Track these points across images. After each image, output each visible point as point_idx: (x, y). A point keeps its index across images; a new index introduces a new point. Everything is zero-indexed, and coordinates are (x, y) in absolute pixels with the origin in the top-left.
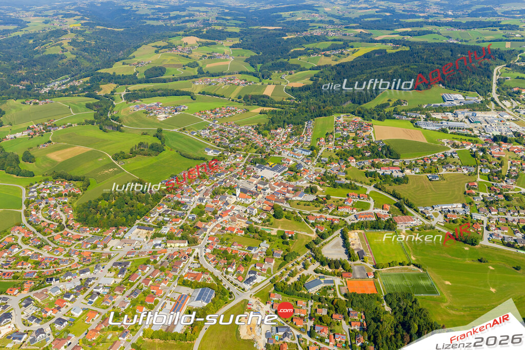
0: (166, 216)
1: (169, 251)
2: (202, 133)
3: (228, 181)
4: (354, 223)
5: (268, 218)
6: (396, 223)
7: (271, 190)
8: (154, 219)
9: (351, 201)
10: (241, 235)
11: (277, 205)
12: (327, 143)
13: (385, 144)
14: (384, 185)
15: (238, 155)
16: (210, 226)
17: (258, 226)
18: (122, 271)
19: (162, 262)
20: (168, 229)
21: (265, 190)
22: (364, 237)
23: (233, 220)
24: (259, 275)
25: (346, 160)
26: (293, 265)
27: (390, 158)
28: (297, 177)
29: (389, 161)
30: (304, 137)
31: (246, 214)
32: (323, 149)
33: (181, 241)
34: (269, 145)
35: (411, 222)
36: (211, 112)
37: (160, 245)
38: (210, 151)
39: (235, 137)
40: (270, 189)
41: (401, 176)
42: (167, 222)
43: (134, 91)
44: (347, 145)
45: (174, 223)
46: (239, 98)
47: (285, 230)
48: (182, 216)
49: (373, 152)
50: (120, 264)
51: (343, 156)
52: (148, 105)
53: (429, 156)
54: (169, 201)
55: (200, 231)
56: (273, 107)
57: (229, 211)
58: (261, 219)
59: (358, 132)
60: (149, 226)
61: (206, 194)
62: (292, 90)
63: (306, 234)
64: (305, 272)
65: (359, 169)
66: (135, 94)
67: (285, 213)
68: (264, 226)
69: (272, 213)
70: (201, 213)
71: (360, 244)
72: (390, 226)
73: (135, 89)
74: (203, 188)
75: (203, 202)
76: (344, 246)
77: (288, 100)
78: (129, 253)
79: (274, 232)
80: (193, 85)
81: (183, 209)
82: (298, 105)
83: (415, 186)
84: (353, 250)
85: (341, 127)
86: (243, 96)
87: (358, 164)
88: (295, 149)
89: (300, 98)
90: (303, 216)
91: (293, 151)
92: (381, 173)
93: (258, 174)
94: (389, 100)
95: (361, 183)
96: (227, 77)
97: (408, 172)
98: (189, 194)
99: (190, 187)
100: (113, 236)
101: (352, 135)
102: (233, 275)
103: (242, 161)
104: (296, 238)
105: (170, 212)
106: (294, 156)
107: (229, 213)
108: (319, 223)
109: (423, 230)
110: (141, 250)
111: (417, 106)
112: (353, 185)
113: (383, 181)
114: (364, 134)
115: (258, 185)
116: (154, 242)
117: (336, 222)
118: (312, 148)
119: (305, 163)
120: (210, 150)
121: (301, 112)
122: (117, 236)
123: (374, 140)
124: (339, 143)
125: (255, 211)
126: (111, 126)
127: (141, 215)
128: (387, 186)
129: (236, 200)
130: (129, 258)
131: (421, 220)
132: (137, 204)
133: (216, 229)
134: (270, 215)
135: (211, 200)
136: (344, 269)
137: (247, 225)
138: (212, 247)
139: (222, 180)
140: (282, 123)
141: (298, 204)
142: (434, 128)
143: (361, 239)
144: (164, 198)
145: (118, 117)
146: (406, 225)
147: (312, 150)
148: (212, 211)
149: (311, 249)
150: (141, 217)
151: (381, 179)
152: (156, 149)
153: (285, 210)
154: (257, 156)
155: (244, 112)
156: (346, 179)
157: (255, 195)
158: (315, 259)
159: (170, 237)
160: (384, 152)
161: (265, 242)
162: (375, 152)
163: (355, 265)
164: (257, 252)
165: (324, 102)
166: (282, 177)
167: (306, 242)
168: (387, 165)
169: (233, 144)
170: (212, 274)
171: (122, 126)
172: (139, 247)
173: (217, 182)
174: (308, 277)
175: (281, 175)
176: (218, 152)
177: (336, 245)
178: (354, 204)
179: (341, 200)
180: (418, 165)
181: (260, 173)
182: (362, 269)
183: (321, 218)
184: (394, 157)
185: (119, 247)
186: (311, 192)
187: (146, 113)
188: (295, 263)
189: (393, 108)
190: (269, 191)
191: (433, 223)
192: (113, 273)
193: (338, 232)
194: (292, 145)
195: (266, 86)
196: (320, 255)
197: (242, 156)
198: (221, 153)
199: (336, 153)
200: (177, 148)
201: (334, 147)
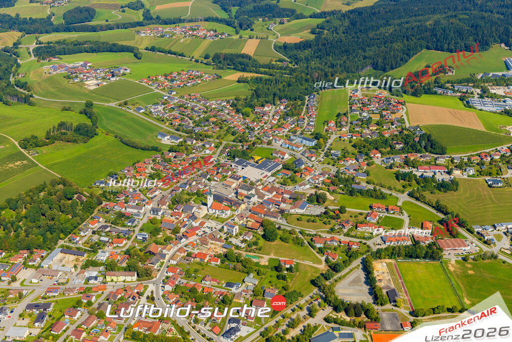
0: (103, 234)
1: (110, 288)
2: (153, 111)
3: (194, 183)
4: (382, 249)
5: (254, 239)
6: (441, 250)
7: (258, 197)
8: (85, 239)
9: (375, 216)
10: (216, 265)
11: (268, 220)
12: (339, 129)
13: (424, 132)
14: (424, 193)
15: (208, 144)
16: (169, 251)
17: (241, 252)
18: (40, 318)
19: (100, 305)
20: (107, 254)
21: (250, 198)
22: (395, 270)
23: (204, 242)
24: (244, 324)
25: (367, 154)
26: (293, 311)
27: (431, 152)
28: (296, 179)
29: (429, 157)
30: (304, 119)
31: (222, 234)
32: (333, 137)
33: (127, 273)
34: (253, 129)
35: (464, 248)
36: (166, 79)
37: (96, 278)
38: (166, 138)
39: (202, 116)
40: (256, 196)
41: (448, 180)
42: (105, 243)
43: (49, 43)
44: (368, 132)
45: (115, 245)
46: (206, 57)
47: (280, 259)
48: (127, 236)
49: (406, 143)
50: (37, 306)
51: (363, 149)
52: (71, 65)
53: (488, 151)
54: (107, 212)
55: (154, 258)
56: (257, 73)
57: (197, 228)
58: (244, 241)
59: (384, 113)
60: (78, 249)
61: (162, 202)
62: (285, 48)
63: (311, 264)
64: (311, 321)
65: (386, 168)
66: (50, 47)
67: (280, 232)
68: (250, 252)
69: (260, 232)
70: (155, 232)
71: (389, 280)
72: (432, 253)
73: (50, 40)
74: (157, 193)
75: (157, 214)
76: (367, 283)
77: (278, 63)
78: (50, 290)
79: (264, 261)
80: (137, 37)
81: (129, 224)
82: (293, 70)
83: (467, 195)
84: (381, 289)
85: (358, 105)
86: (212, 55)
87: (385, 160)
88: (292, 137)
89: (297, 60)
90: (306, 236)
91: (288, 140)
92: (418, 174)
93: (238, 174)
94: (428, 66)
95: (390, 188)
96: (188, 25)
97: (457, 173)
98: (137, 202)
99: (138, 192)
100: (24, 264)
101: (376, 118)
102: (205, 324)
103: (214, 153)
104: (297, 271)
105: (108, 229)
106: (290, 147)
107: (197, 232)
108: (330, 249)
109: (481, 260)
110: (67, 286)
111: (469, 76)
112: (378, 193)
113: (422, 187)
114: (393, 117)
115: (240, 190)
116: (87, 274)
117: (354, 247)
118: (317, 136)
119: (307, 157)
120: (165, 136)
121: (299, 80)
122: (30, 264)
123: (407, 125)
124: (357, 129)
125: (236, 230)
126: (16, 96)
127: (66, 232)
128: (427, 194)
129: (206, 212)
130: (49, 298)
131: (477, 246)
132: (60, 216)
133: (178, 256)
134: (258, 236)
135: (170, 211)
136: (367, 316)
137: (225, 250)
138: (173, 283)
139: (185, 181)
140: (271, 97)
141: (298, 219)
142: (494, 109)
143: (391, 272)
144: (99, 207)
145: (26, 83)
146: (456, 252)
147: (316, 138)
148: (172, 228)
149: (319, 287)
150: (66, 236)
151: (418, 183)
152: (85, 133)
153: (279, 228)
154: (236, 146)
155: (213, 79)
156: (368, 183)
157: (235, 205)
158: (325, 302)
159: (111, 267)
160: (423, 144)
161: (252, 275)
162: (410, 144)
163: (383, 311)
164: (240, 290)
165: (333, 66)
166: (274, 178)
167: (311, 275)
168: (427, 163)
169: (199, 128)
170: (174, 323)
171: (31, 96)
172: (64, 281)
173: (179, 185)
174: (316, 328)
175: (272, 176)
176: (177, 139)
177: (355, 282)
178: (380, 221)
179: (361, 214)
180: (472, 163)
181: (241, 172)
182: (394, 317)
183: (332, 241)
184: (438, 151)
185: (35, 281)
186: (318, 201)
187: (68, 77)
188: (296, 308)
189: (434, 78)
190: (255, 199)
191: (495, 250)
192: (27, 321)
193: (357, 262)
194: (287, 130)
195: (245, 41)
196: (333, 296)
197: (213, 145)
198: (181, 140)
199: (352, 144)
200: (116, 131)
201: (349, 135)
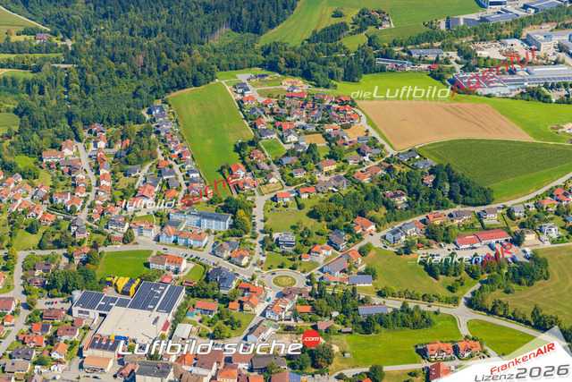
9: (447, 372)
12: (260, 180)
13: (431, 161)
25: (349, 230)
28: (234, 316)
29: (467, 214)
30: (171, 167)
41: (523, 259)
44: (324, 178)
49: (412, 192)
51: (336, 219)
59: (328, 130)
65: (398, 254)
85: (267, 119)
87: (390, 237)
89: (64, 27)
93: (100, 333)
94: (338, 15)
95: (428, 299)
97: (530, 239)
103: (9, 286)
106: (181, 242)
113: (486, 283)
114: (351, 136)
119: (229, 259)
123: (391, 151)
124: (300, 175)
142: (507, 91)
154: (52, 259)
156: (380, 294)
160: (447, 188)
166: (186, 326)
168: (467, 228)
175: (179, 320)
179: (412, 374)
181: (103, 325)
186: (314, 364)
189: (363, 37)
199: (307, 210)
201: (291, 192)
